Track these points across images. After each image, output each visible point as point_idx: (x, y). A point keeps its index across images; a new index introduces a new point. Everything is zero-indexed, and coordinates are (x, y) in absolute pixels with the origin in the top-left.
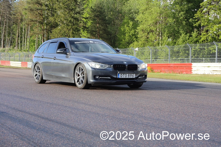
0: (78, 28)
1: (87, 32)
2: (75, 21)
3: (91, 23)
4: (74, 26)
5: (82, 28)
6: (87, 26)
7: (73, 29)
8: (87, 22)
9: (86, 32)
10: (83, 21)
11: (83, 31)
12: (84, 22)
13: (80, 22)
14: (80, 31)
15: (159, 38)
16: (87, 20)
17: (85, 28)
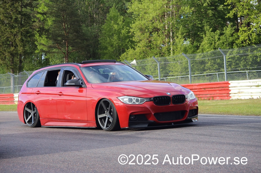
0: (31, 30)
1: (47, 38)
2: (24, 20)
3: (53, 21)
4: (23, 29)
5: (38, 31)
6: (46, 27)
7: (22, 33)
8: (45, 20)
9: (44, 37)
10: (38, 18)
11: (40, 36)
12: (40, 21)
13: (33, 20)
14: (34, 36)
15: (170, 41)
16: (45, 16)
17: (42, 31)
